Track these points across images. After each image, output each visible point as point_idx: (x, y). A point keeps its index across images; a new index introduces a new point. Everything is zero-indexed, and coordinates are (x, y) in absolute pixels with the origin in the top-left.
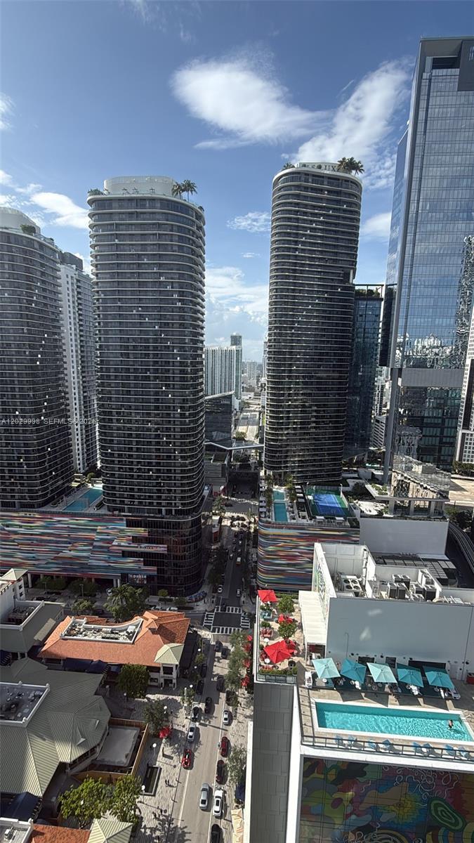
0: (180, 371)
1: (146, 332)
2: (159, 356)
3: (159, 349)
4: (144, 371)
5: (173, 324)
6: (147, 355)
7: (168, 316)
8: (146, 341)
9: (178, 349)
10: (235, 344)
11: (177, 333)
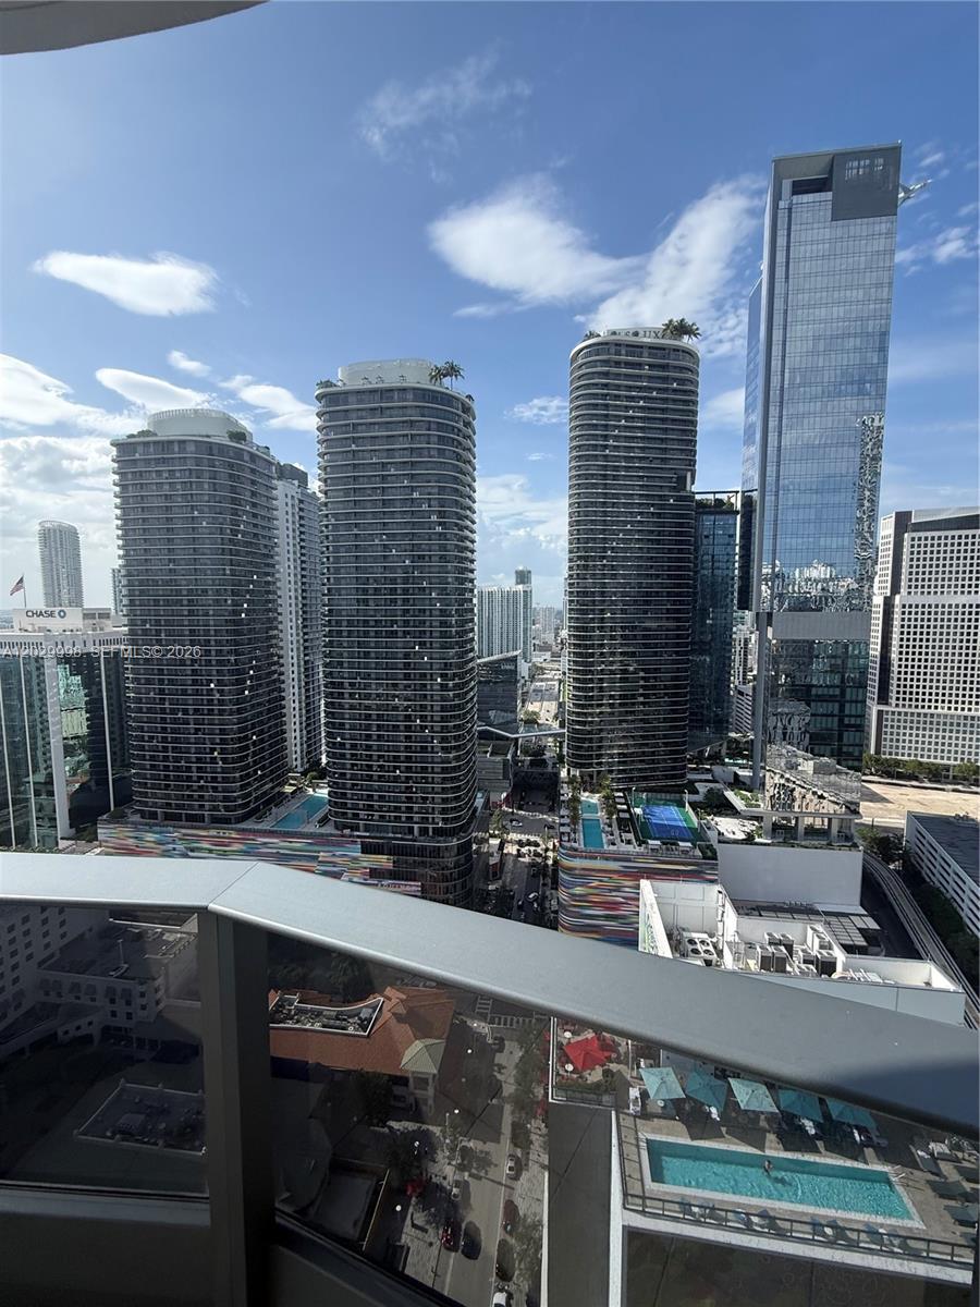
0: (441, 623)
1: (393, 569)
2: (411, 602)
3: (411, 591)
4: (389, 625)
5: (430, 556)
6: (394, 601)
7: (423, 546)
8: (393, 581)
9: (438, 591)
10: (522, 582)
11: (437, 570)
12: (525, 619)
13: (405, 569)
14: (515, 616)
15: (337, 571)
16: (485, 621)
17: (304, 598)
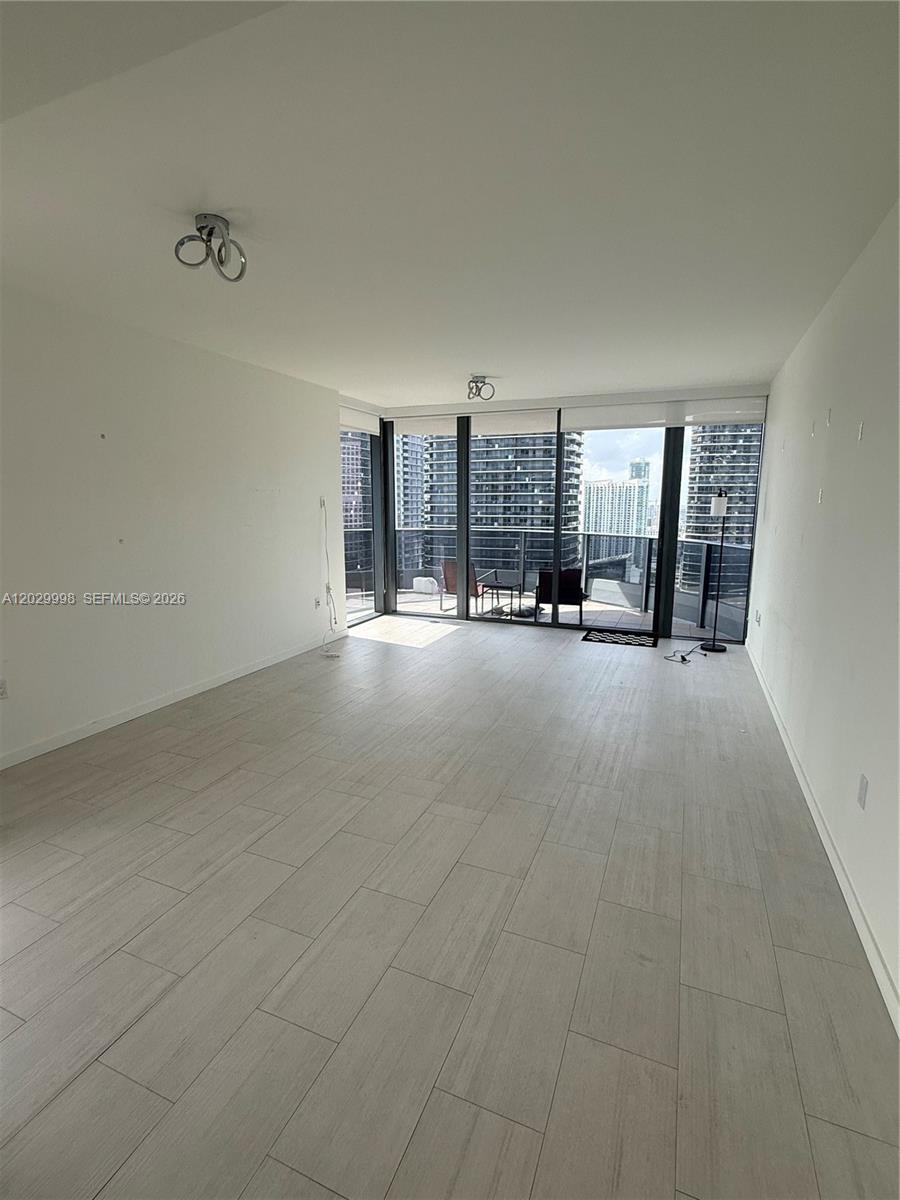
0: (543, 521)
1: (494, 465)
2: (513, 499)
3: (513, 488)
4: (490, 522)
5: (534, 451)
6: (495, 498)
7: (527, 440)
8: (495, 477)
9: (540, 488)
10: (639, 476)
11: (541, 465)
12: (639, 518)
13: (507, 465)
14: (628, 516)
15: (440, 466)
16: (592, 519)
17: (405, 495)
